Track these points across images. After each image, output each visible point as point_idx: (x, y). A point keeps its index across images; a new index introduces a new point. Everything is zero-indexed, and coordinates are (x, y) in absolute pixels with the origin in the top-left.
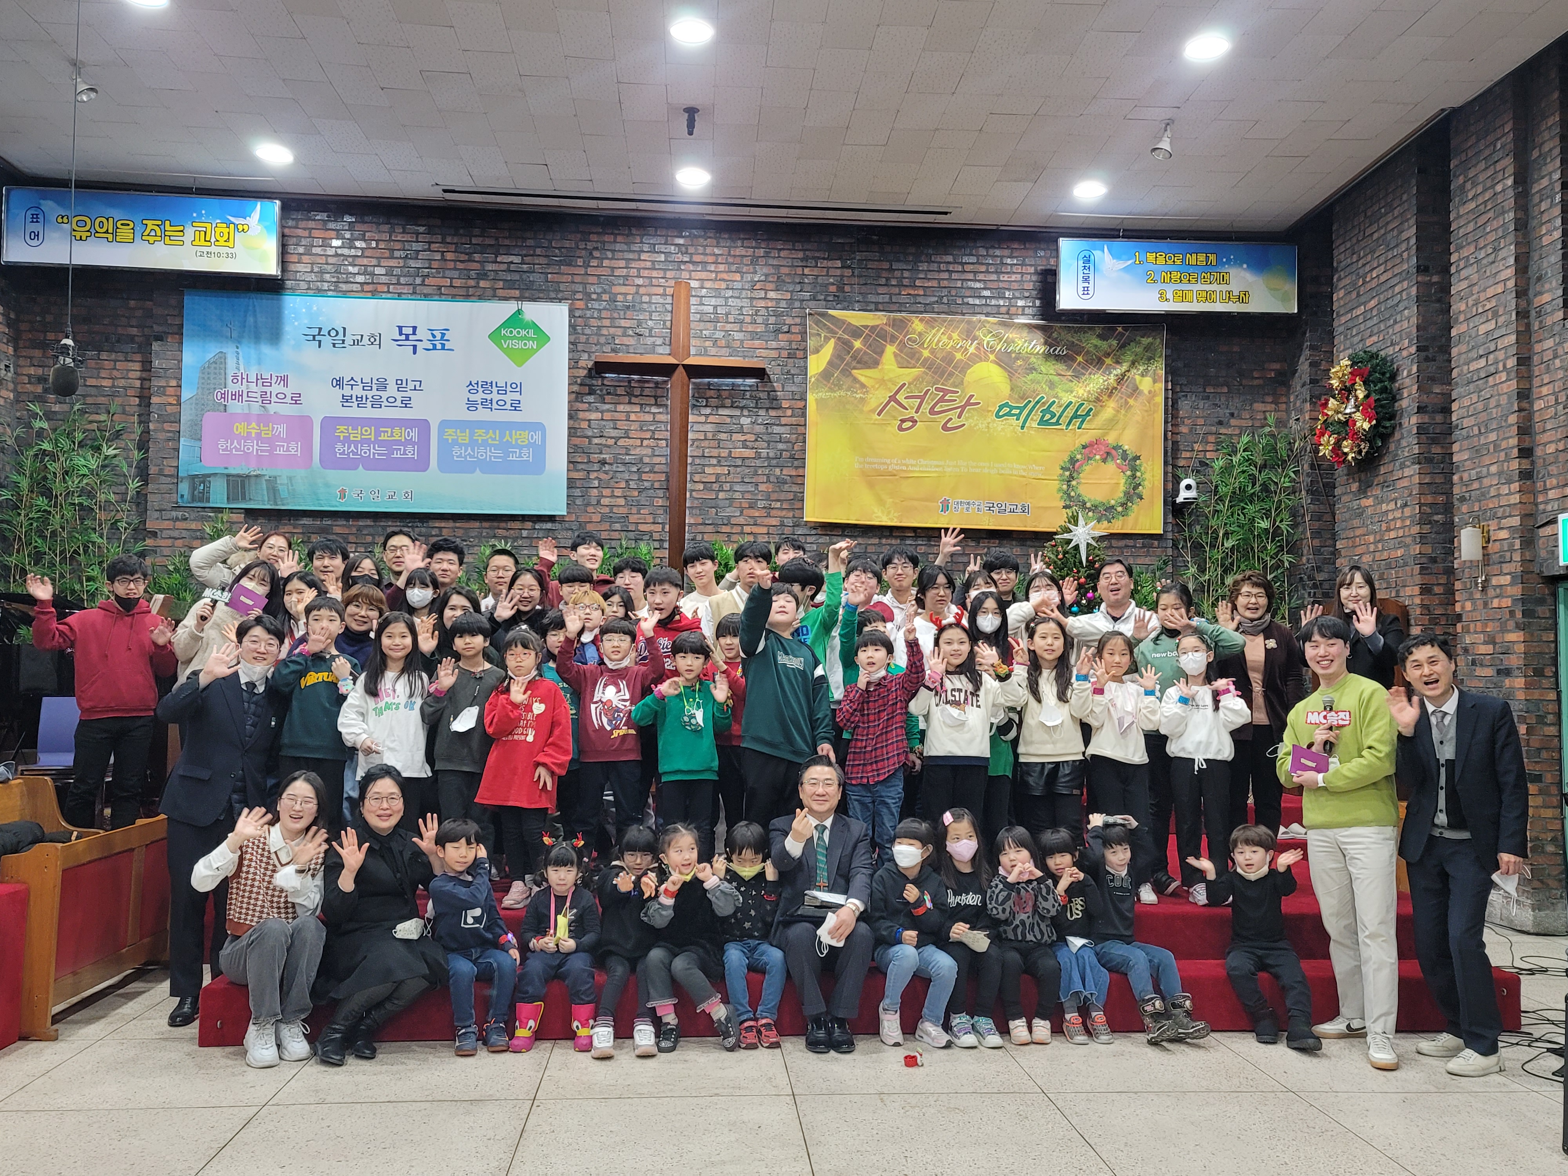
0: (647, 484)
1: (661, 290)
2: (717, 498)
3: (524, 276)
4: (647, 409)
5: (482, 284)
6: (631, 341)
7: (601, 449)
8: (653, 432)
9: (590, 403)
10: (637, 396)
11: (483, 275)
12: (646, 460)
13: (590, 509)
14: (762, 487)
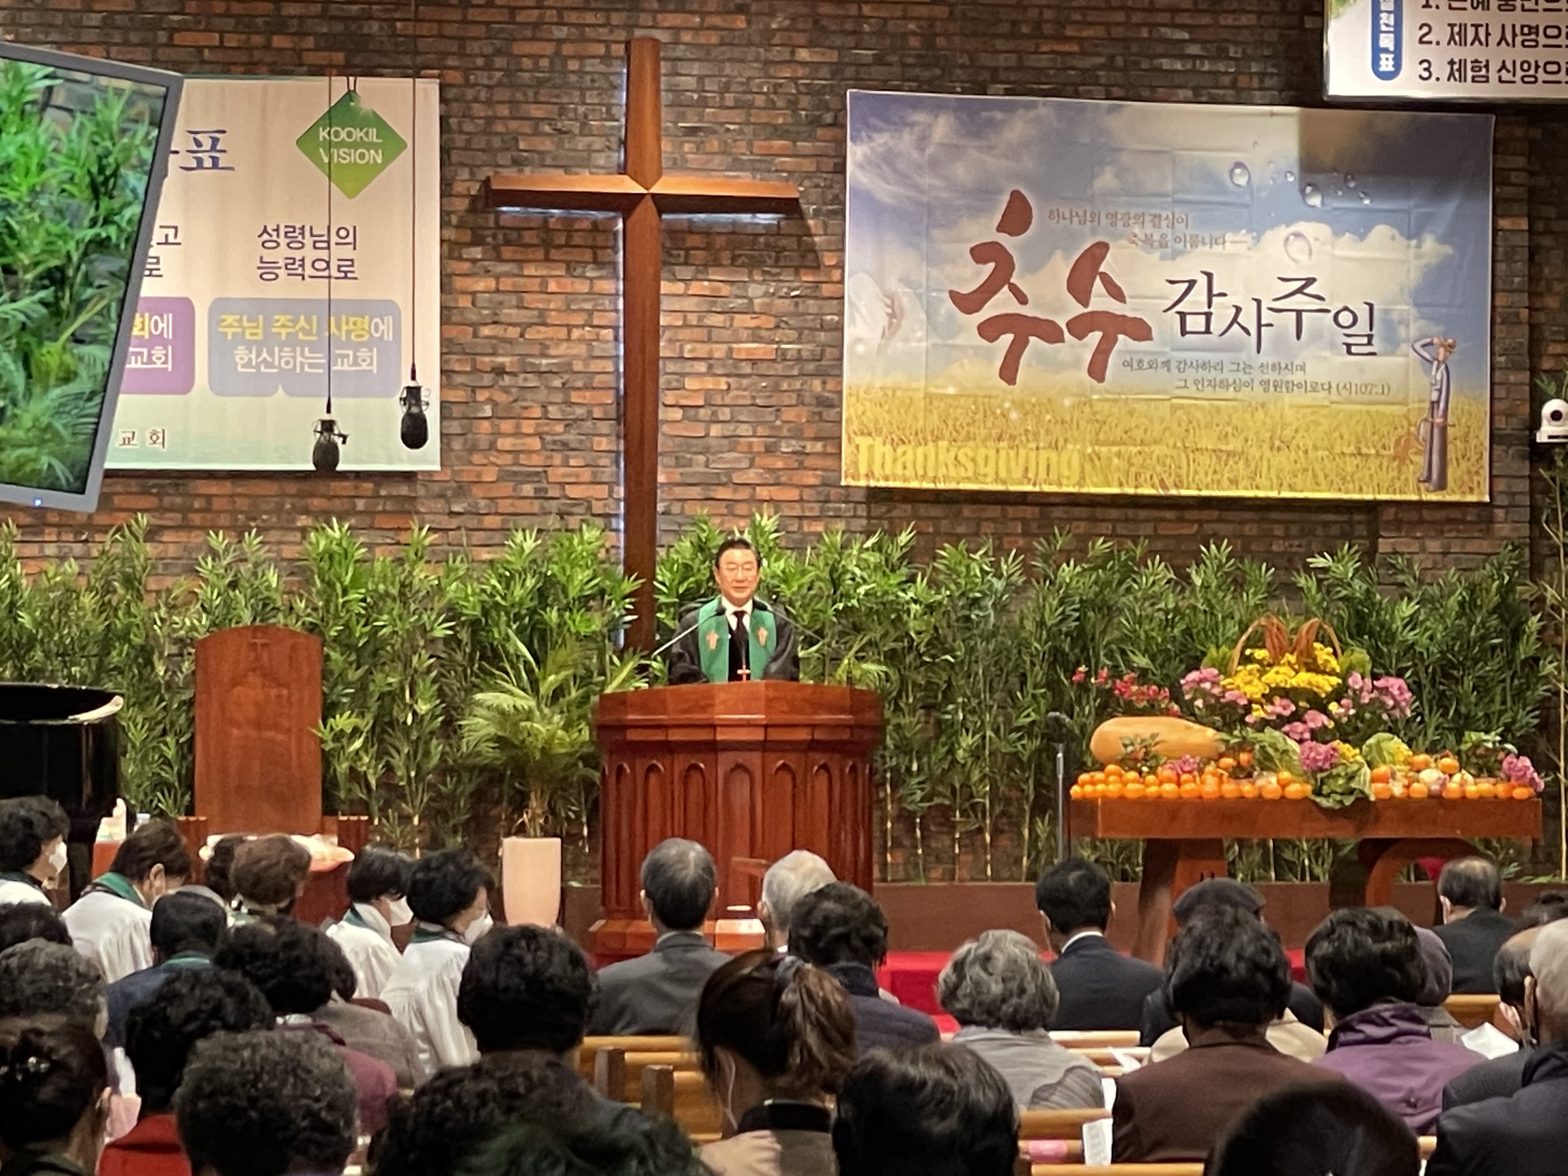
0: (580, 411)
1: (601, 49)
2: (707, 435)
3: (353, 27)
4: (579, 271)
5: (278, 41)
6: (547, 145)
7: (496, 345)
8: (590, 313)
9: (474, 261)
10: (559, 247)
11: (279, 25)
12: (578, 366)
13: (477, 458)
14: (789, 415)
